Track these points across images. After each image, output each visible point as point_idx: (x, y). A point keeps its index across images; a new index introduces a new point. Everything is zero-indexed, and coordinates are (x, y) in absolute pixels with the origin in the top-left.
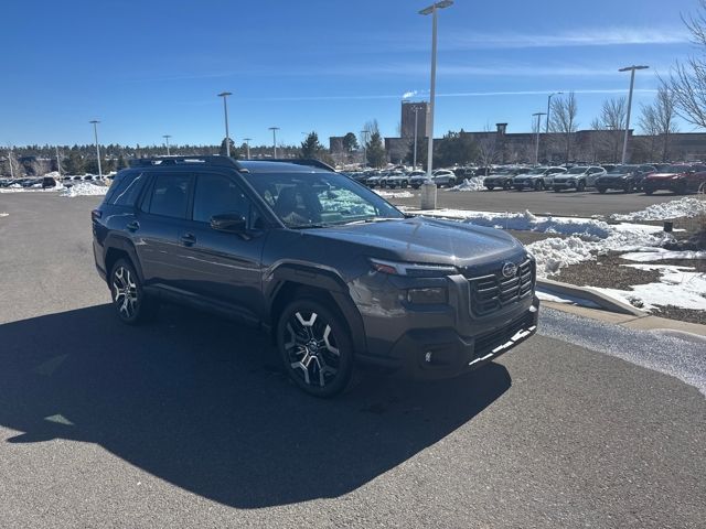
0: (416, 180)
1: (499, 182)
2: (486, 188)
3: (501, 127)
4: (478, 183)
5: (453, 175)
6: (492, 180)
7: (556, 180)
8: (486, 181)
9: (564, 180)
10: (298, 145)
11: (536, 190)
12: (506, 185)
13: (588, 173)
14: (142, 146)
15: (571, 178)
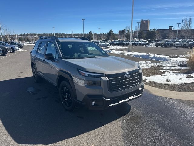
0: (136, 43)
1: (159, 44)
2: (156, 46)
3: (171, 28)
4: (153, 45)
5: (147, 42)
6: (157, 44)
7: (176, 44)
8: (156, 44)
9: (179, 44)
10: (107, 33)
11: (170, 47)
12: (162, 45)
13: (187, 42)
14: (70, 34)
15: (181, 44)
